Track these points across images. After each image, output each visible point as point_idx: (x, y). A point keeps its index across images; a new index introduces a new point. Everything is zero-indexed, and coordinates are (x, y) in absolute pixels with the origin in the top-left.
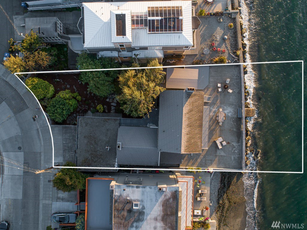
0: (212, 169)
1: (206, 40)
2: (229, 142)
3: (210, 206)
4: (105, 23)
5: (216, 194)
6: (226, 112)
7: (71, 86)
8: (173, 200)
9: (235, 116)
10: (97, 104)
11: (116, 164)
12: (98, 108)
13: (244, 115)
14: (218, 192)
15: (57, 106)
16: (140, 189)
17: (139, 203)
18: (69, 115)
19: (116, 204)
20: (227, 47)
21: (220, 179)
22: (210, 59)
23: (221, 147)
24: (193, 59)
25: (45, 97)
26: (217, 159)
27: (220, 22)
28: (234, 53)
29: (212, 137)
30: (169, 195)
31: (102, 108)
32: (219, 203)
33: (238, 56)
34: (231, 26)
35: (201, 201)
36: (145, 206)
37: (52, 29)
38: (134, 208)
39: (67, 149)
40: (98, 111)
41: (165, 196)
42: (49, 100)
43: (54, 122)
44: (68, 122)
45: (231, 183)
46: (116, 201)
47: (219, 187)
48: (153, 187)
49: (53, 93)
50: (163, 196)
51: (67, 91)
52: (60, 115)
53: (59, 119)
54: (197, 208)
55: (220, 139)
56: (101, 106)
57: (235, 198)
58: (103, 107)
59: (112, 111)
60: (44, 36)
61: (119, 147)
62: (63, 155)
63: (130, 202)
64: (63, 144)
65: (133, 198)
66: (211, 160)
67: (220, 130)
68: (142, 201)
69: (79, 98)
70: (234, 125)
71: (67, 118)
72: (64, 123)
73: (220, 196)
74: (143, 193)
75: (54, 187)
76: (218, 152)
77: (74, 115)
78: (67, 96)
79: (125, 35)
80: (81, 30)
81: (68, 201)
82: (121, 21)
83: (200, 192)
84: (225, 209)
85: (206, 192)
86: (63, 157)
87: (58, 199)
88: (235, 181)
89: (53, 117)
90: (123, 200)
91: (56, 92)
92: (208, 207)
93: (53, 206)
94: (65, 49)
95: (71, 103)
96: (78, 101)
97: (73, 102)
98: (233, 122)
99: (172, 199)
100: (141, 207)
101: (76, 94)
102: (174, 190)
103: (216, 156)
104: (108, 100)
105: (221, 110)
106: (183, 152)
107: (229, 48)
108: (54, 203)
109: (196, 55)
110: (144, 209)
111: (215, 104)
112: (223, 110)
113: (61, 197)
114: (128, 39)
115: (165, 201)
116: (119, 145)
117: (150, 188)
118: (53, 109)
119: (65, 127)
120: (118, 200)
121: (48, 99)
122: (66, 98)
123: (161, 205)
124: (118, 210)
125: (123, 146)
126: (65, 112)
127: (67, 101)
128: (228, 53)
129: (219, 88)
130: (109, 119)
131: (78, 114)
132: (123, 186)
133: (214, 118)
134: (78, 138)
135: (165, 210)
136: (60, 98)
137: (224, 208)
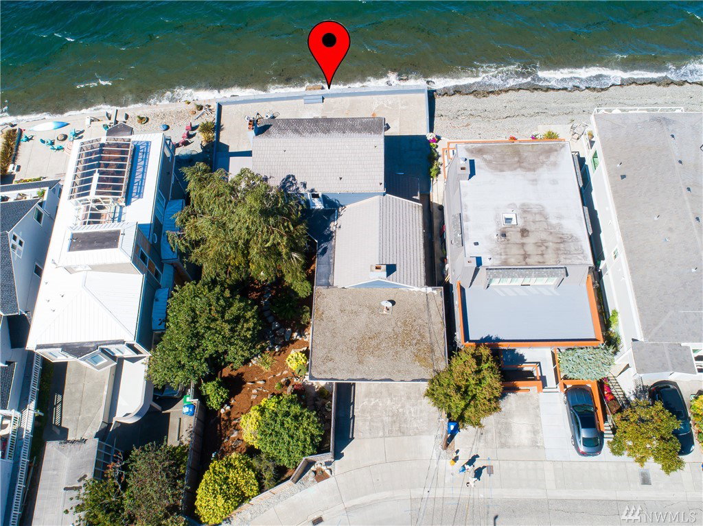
8: (486, 153)
36: (508, 203)
39: (398, 425)
62: (415, 435)
64: (384, 436)
80: (92, 349)
81: (537, 416)
86: (420, 435)
87: (536, 444)
93: (558, 457)
99: (484, 156)
108: (548, 455)
110: (514, 204)
113: (529, 435)
135: (511, 167)
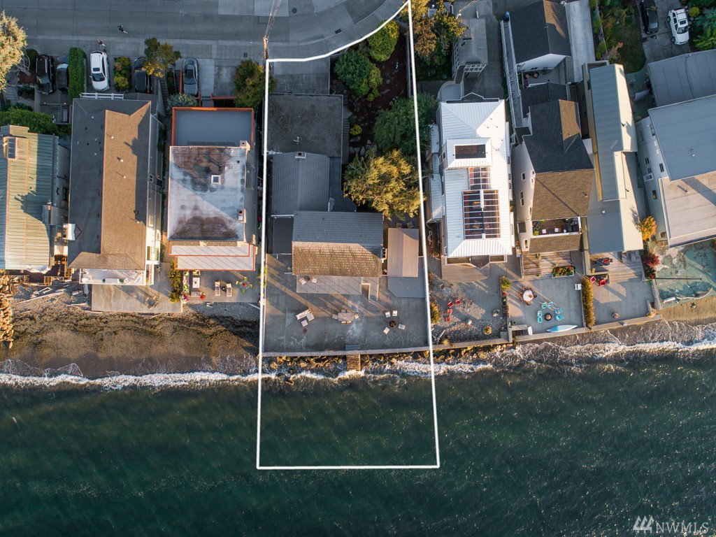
0: (265, 304)
1: (464, 291)
2: (307, 332)
3: (206, 303)
4: (475, 131)
5: (225, 314)
6: (354, 325)
7: (389, 86)
8: (224, 233)
9: (347, 341)
10: (363, 125)
11: (274, 153)
12: (357, 127)
13: (348, 353)
14: (227, 317)
15: (358, 65)
16: (239, 185)
17: (220, 183)
18: (344, 83)
19: (217, 151)
20: (454, 325)
21: (247, 318)
22: (435, 298)
23: (298, 318)
24: (434, 272)
25: (370, 47)
26: (280, 313)
27: (492, 313)
28: (445, 337)
29: (315, 305)
30: (231, 227)
31: (357, 133)
32: (210, 318)
33: (441, 342)
34: (487, 330)
35: (214, 288)
36: (215, 193)
37: (469, 58)
38: (213, 176)
39: (294, 81)
40: (351, 126)
41: (230, 221)
42: (366, 55)
43: (334, 61)
44: (334, 81)
45: (242, 338)
46: (222, 150)
47: (235, 318)
48: (243, 203)
49: (378, 59)
50: (229, 218)
51: (381, 80)
52: (345, 69)
53: (339, 69)
54: (202, 281)
55: (311, 317)
56: (360, 132)
57: (217, 345)
58: (358, 135)
59: (351, 148)
60: (460, 46)
61: (300, 154)
62: (285, 75)
63: (221, 170)
64: (302, 75)
65: (226, 174)
66: (277, 304)
67: (325, 317)
68: (222, 188)
69: (371, 98)
70: (334, 339)
71: (340, 80)
72: (334, 75)
73: (221, 320)
74: (233, 189)
75: (242, 62)
76: (291, 315)
77: (345, 91)
78: (373, 80)
79: (456, 158)
81: (216, 83)
82: (476, 152)
83: (229, 286)
84: (200, 329)
85: (228, 296)
86: (282, 75)
87: (219, 68)
88: (244, 345)
89: (341, 60)
90: (223, 161)
91: (378, 64)
92: (206, 300)
93: (208, 61)
94: (445, 77)
95: (363, 85)
96: (366, 96)
97: (364, 88)
98: (339, 337)
99: (225, 231)
100: (214, 186)
101: (376, 92)
102: (239, 233)
103: (285, 311)
104: (369, 142)
105: (357, 317)
106: (295, 244)
107: (453, 328)
108: (213, 62)
109: (441, 277)
110: (211, 191)
111: (366, 308)
112: (357, 322)
113: (222, 72)
114: (451, 162)
115: (222, 221)
116: (303, 154)
117: (241, 200)
118: (353, 60)
119: (327, 78)
120: (223, 154)
121: (368, 53)
122: (370, 78)
123: (216, 216)
124: (209, 153)
125: (300, 161)
126: (349, 76)
127: (365, 80)
128: (446, 326)
129: (391, 313)
130: (340, 141)
131: (347, 96)
132: (244, 161)
133: (344, 306)
134: (312, 96)
135: (209, 221)
136: (370, 70)
137: (202, 326)
